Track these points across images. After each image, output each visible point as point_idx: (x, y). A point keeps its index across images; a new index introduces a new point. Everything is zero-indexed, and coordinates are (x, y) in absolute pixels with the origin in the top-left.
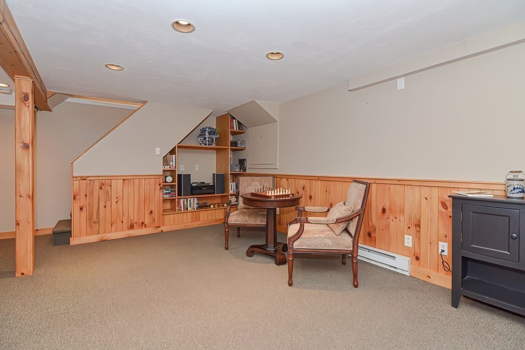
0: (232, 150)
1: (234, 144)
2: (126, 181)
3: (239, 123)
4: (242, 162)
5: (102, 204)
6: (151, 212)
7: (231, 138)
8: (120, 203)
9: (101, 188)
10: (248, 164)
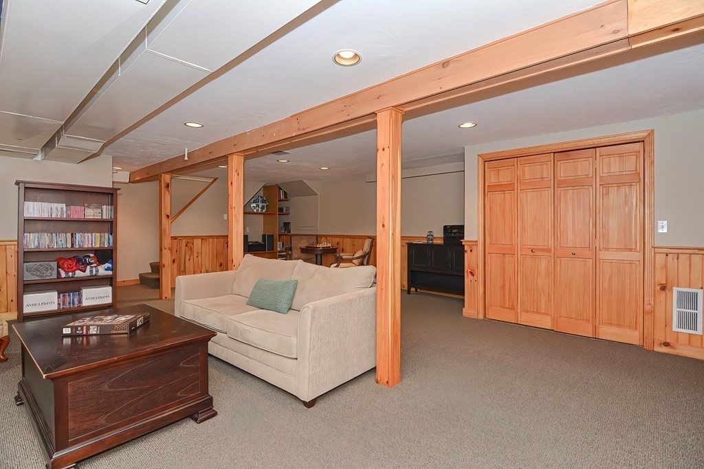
0: (279, 214)
1: (281, 210)
2: (204, 240)
3: (285, 194)
4: (287, 225)
5: (187, 258)
6: (221, 264)
7: (278, 205)
8: (199, 257)
9: (187, 246)
10: (292, 227)
